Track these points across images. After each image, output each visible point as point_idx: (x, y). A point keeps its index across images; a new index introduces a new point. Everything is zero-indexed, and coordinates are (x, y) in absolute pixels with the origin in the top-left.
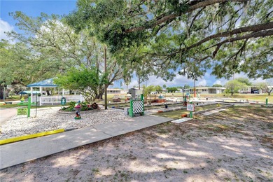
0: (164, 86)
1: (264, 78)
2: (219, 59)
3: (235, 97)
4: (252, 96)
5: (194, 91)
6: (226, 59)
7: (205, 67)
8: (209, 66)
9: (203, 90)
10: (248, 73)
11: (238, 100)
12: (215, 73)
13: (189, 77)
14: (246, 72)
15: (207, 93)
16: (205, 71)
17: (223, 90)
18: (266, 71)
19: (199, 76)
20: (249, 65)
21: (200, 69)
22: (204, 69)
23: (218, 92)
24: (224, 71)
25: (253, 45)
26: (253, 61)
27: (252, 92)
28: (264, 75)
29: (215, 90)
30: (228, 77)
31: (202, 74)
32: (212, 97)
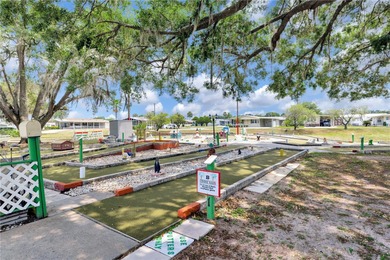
0: (190, 115)
1: (353, 99)
2: (281, 60)
3: (301, 132)
4: (323, 131)
5: (237, 123)
6: (294, 60)
7: (256, 76)
8: (263, 74)
9: (252, 121)
10: (329, 89)
11: (310, 139)
12: (273, 87)
13: (225, 94)
14: (325, 87)
15: (257, 127)
16: (256, 84)
17: (281, 121)
18: (355, 86)
19: (244, 92)
20: (330, 75)
21: (247, 79)
22: (254, 80)
23: (275, 124)
24: (290, 83)
25: (338, 35)
26: (337, 67)
27: (322, 124)
28: (353, 93)
29: (270, 120)
30: (296, 96)
31: (250, 90)
32: (265, 134)
